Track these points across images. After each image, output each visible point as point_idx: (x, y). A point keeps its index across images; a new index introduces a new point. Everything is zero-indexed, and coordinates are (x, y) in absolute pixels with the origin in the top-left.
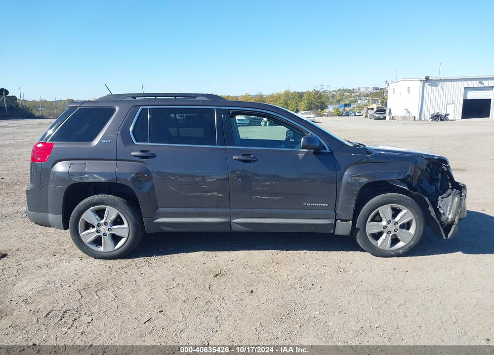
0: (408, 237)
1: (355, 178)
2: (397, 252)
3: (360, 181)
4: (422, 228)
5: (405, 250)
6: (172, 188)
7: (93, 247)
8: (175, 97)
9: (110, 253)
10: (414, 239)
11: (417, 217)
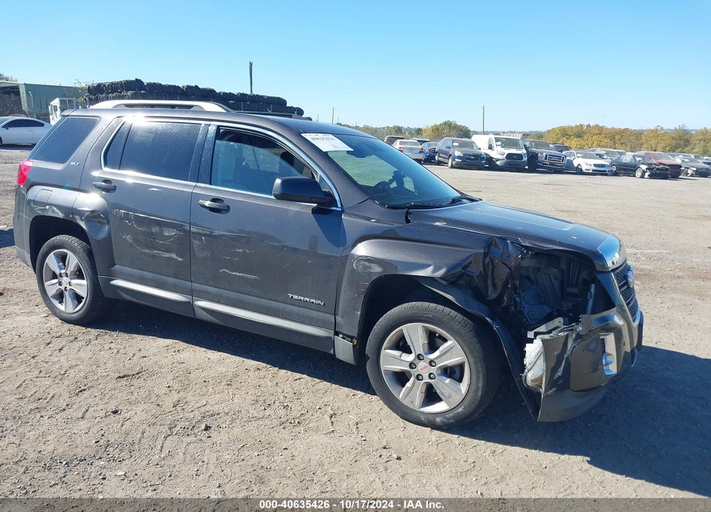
0: (454, 396)
1: (364, 262)
2: (431, 418)
3: (372, 271)
4: (481, 385)
5: (447, 419)
6: (128, 239)
7: (56, 303)
9: (69, 316)
10: (466, 402)
11: (472, 360)
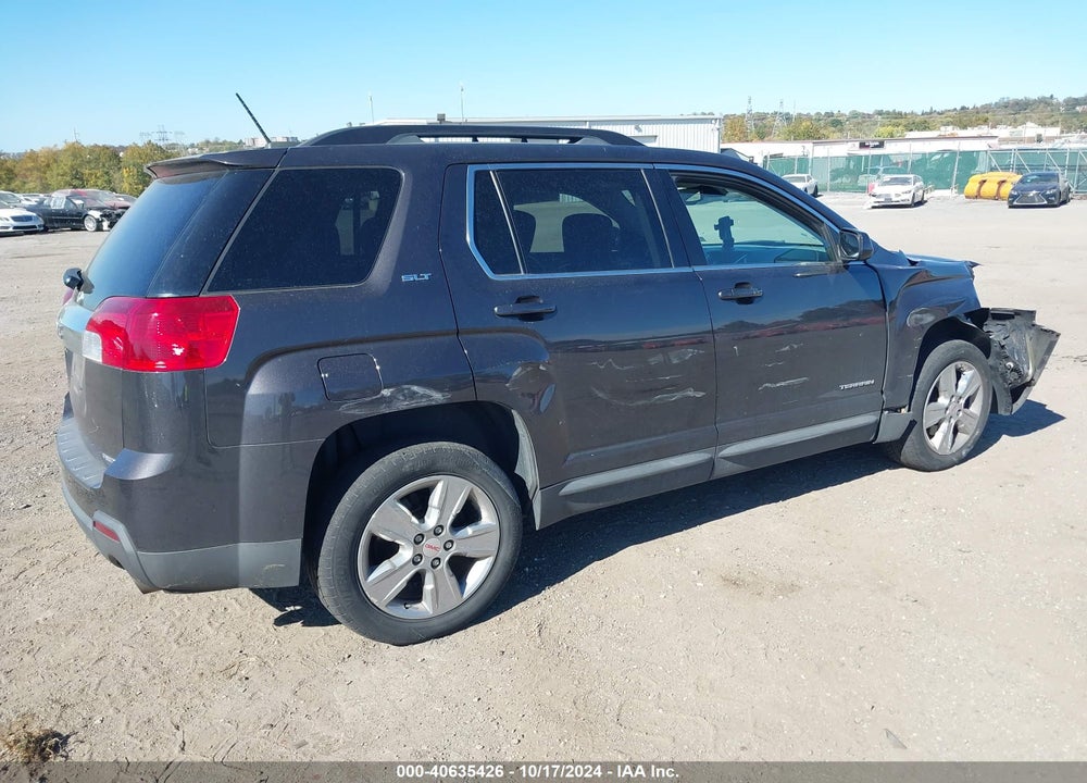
0: (973, 423)
1: (916, 316)
2: (959, 455)
3: (925, 322)
5: (969, 447)
6: (600, 395)
8: (524, 139)
9: (452, 616)
10: (980, 424)
